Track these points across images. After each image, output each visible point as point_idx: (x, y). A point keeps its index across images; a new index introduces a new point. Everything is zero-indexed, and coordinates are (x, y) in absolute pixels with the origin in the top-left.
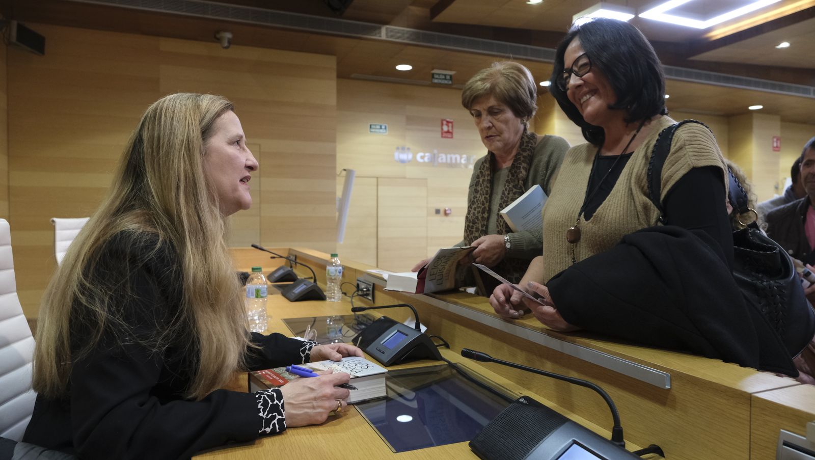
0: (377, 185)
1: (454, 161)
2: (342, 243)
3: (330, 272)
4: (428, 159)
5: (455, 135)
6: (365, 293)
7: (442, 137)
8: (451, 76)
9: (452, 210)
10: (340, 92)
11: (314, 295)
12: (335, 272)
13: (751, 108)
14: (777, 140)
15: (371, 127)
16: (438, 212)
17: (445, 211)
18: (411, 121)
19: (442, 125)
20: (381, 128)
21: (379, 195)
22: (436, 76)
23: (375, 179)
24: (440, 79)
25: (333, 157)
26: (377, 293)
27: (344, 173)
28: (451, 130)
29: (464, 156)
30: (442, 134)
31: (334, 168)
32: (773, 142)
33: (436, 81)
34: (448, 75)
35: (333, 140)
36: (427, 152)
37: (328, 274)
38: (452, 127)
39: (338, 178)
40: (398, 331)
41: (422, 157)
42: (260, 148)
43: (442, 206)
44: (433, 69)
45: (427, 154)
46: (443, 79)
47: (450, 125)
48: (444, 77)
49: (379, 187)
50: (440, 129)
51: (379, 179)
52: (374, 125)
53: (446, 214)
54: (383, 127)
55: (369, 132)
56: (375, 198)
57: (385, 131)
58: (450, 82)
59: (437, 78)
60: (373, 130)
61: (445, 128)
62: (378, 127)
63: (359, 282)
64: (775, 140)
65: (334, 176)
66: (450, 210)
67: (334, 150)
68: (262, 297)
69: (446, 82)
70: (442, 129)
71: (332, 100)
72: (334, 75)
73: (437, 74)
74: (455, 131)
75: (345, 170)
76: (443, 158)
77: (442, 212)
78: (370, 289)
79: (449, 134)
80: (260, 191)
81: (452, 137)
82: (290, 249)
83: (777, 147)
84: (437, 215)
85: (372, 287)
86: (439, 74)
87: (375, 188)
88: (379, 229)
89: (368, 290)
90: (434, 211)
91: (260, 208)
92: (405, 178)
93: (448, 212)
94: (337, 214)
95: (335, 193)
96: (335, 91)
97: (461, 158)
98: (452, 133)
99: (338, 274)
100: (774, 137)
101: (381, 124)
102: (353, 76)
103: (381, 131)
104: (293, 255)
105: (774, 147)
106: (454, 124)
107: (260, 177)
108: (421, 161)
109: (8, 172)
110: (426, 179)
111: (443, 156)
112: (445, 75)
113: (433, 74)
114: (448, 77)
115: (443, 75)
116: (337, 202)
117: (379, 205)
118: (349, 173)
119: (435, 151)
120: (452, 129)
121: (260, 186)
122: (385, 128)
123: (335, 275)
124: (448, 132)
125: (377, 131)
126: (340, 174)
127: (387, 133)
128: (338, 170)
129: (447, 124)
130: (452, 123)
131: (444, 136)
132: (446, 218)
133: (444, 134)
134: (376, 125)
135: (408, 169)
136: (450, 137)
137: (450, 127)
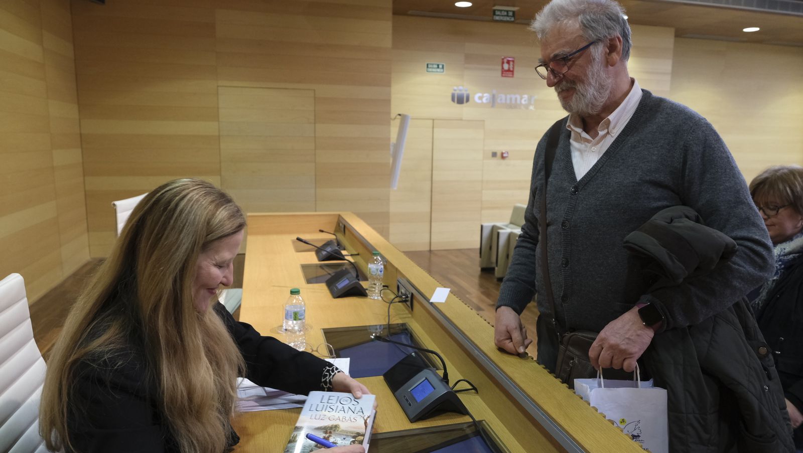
0: (433, 128)
1: (513, 102)
2: (395, 188)
3: (371, 271)
4: (487, 99)
5: (515, 73)
6: (404, 299)
7: (502, 76)
8: (514, 12)
10: (396, 30)
11: (357, 292)
12: (376, 271)
15: (427, 67)
16: (494, 155)
17: (502, 154)
18: (470, 59)
19: (503, 63)
20: (438, 67)
21: (435, 137)
22: (497, 13)
23: (432, 121)
24: (502, 16)
25: (387, 102)
26: (415, 303)
27: (399, 117)
28: (511, 69)
29: (526, 96)
30: (502, 73)
31: (389, 113)
33: (497, 18)
34: (510, 11)
35: (388, 84)
36: (485, 93)
37: (370, 272)
38: (513, 65)
39: (392, 122)
40: (426, 379)
41: (481, 98)
42: (315, 94)
43: (499, 149)
44: (494, 5)
45: (485, 95)
46: (505, 16)
47: (511, 63)
48: (506, 13)
49: (435, 130)
50: (500, 68)
51: (435, 121)
52: (431, 64)
53: (503, 157)
54: (441, 66)
55: (426, 71)
56: (431, 140)
57: (442, 70)
58: (513, 19)
59: (498, 15)
60: (430, 70)
61: (506, 67)
62: (436, 66)
63: (400, 284)
65: (387, 121)
66: (508, 153)
67: (389, 94)
68: (300, 319)
69: (508, 19)
70: (503, 68)
71: (388, 42)
72: (390, 14)
73: (498, 10)
74: (516, 69)
75: (400, 115)
76: (502, 98)
77: (499, 154)
78: (409, 296)
79: (508, 73)
80: (315, 137)
81: (513, 77)
82: (339, 216)
84: (494, 158)
85: (411, 294)
86: (501, 11)
87: (431, 129)
88: (434, 172)
89: (407, 297)
90: (490, 154)
91: (315, 155)
92: (461, 120)
93: (505, 155)
94: (391, 159)
95: (389, 139)
96: (390, 31)
97: (521, 99)
98: (513, 71)
99: (379, 273)
101: (438, 63)
102: (410, 12)
103: (438, 70)
104: (342, 224)
106: (515, 61)
107: (315, 123)
108: (480, 101)
109: (80, 120)
110: (484, 121)
111: (503, 96)
112: (507, 11)
113: (494, 11)
114: (511, 14)
115: (505, 11)
116: (392, 148)
117: (434, 148)
118: (403, 118)
119: (494, 92)
120: (513, 68)
121: (315, 134)
122: (443, 68)
123: (376, 274)
124: (509, 70)
125: (434, 70)
126: (395, 118)
127: (444, 73)
128: (393, 115)
129: (508, 62)
130: (513, 61)
131: (504, 75)
132: (503, 162)
133: (504, 72)
134: (433, 64)
135: (465, 111)
136: (511, 75)
137: (511, 66)
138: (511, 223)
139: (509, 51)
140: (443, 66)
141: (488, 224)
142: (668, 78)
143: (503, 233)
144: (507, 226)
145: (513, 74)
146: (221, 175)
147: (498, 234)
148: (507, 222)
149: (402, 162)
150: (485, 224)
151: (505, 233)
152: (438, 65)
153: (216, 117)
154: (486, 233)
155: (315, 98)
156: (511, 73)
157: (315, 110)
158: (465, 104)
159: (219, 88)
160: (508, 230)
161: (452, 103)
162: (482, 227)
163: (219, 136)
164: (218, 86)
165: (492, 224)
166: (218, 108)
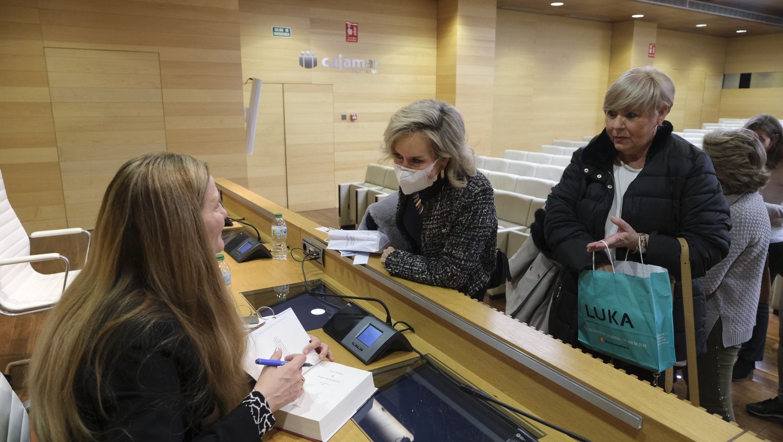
2: (252, 154)
5: (359, 38)
7: (347, 41)
9: (357, 115)
13: (634, 16)
14: (653, 47)
15: (274, 31)
16: (344, 117)
17: (351, 116)
18: (316, 24)
19: (347, 28)
20: (284, 32)
21: (285, 102)
23: (281, 85)
25: (238, 66)
27: (250, 81)
28: (355, 35)
30: (347, 37)
31: (241, 77)
32: (650, 48)
35: (238, 48)
38: (357, 30)
39: (244, 87)
42: (159, 57)
43: (348, 112)
47: (355, 28)
49: (285, 93)
50: (345, 33)
51: (284, 85)
52: (277, 28)
53: (352, 120)
54: (287, 30)
55: (272, 35)
56: (282, 105)
57: (288, 35)
60: (277, 34)
61: (350, 32)
62: (283, 31)
63: (305, 243)
64: (651, 47)
65: (239, 86)
66: (356, 116)
67: (239, 58)
70: (347, 33)
71: (235, 4)
74: (359, 33)
75: (251, 79)
77: (348, 117)
79: (352, 38)
80: (163, 102)
81: (357, 42)
83: (652, 54)
84: (344, 121)
87: (282, 93)
88: (286, 135)
90: (340, 117)
91: (164, 121)
92: (311, 84)
93: (353, 118)
94: (246, 124)
95: (242, 104)
98: (357, 37)
100: (650, 44)
101: (284, 27)
103: (285, 34)
105: (650, 54)
106: (358, 27)
107: (162, 88)
110: (332, 85)
116: (245, 113)
117: (286, 112)
118: (255, 82)
120: (357, 33)
121: (163, 98)
122: (289, 32)
124: (353, 36)
125: (280, 34)
126: (246, 83)
127: (291, 37)
128: (245, 79)
129: (352, 27)
130: (356, 27)
131: (348, 40)
132: (351, 123)
133: (348, 38)
134: (279, 28)
135: (313, 75)
136: (355, 40)
137: (355, 32)
138: (366, 182)
139: (351, 17)
140: (289, 29)
141: (345, 184)
142: (493, 45)
143: (361, 191)
144: (363, 185)
145: (357, 39)
146: (57, 146)
147: (357, 192)
148: (363, 181)
149: (257, 127)
150: (342, 184)
151: (362, 191)
152: (284, 29)
153: (46, 83)
154: (344, 192)
155: (159, 61)
156: (356, 38)
157: (160, 75)
158: (313, 69)
159: (45, 49)
160: (366, 189)
161: (301, 67)
162: (339, 186)
163: (51, 103)
164: (44, 47)
165: (349, 184)
166: (47, 72)
